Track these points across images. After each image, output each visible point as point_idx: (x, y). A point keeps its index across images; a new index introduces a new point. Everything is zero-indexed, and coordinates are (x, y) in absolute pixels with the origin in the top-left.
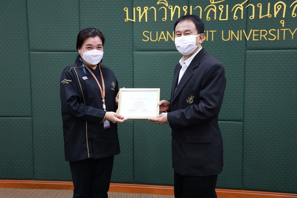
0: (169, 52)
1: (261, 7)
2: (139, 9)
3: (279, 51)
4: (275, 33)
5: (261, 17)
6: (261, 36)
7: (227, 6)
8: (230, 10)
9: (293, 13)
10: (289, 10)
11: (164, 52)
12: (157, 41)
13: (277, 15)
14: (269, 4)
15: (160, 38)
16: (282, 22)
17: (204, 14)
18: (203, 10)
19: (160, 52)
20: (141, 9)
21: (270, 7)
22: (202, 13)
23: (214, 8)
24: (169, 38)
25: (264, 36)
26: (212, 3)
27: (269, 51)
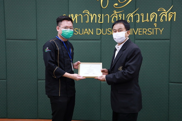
0: (90, 41)
1: (143, 15)
2: (72, 15)
3: (154, 41)
4: (151, 30)
5: (143, 21)
6: (143, 32)
7: (124, 14)
8: (125, 17)
9: (161, 20)
10: (159, 18)
11: (87, 41)
12: (83, 34)
13: (152, 20)
14: (148, 14)
15: (85, 33)
16: (155, 24)
17: (111, 19)
18: (110, 17)
19: (84, 41)
20: (74, 16)
21: (148, 16)
22: (109, 18)
23: (116, 16)
24: (90, 33)
25: (145, 32)
26: (115, 13)
27: (148, 41)
